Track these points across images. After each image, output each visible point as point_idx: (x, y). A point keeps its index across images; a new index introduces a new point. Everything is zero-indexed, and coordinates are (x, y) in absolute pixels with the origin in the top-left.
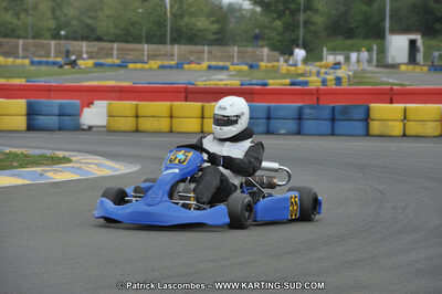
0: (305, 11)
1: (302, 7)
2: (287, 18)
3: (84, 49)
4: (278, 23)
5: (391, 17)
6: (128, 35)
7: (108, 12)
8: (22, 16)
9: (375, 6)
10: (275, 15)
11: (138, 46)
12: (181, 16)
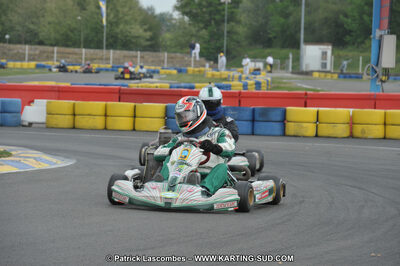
0: (228, 22)
1: (226, 18)
2: (213, 27)
3: (27, 52)
4: (204, 33)
5: (305, 29)
6: (68, 40)
7: (50, 19)
9: (291, 19)
10: (202, 25)
11: (77, 50)
12: (117, 24)
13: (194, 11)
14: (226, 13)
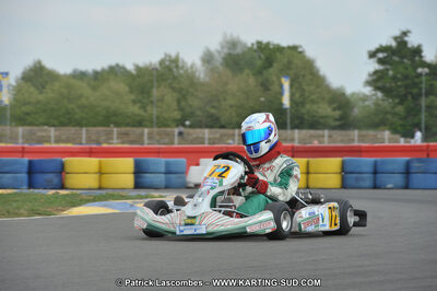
0: (427, 94)
1: (423, 91)
2: (410, 102)
4: (400, 109)
7: (231, 102)
8: (149, 108)
10: (397, 101)
12: (303, 104)
13: (388, 85)
14: (423, 86)
